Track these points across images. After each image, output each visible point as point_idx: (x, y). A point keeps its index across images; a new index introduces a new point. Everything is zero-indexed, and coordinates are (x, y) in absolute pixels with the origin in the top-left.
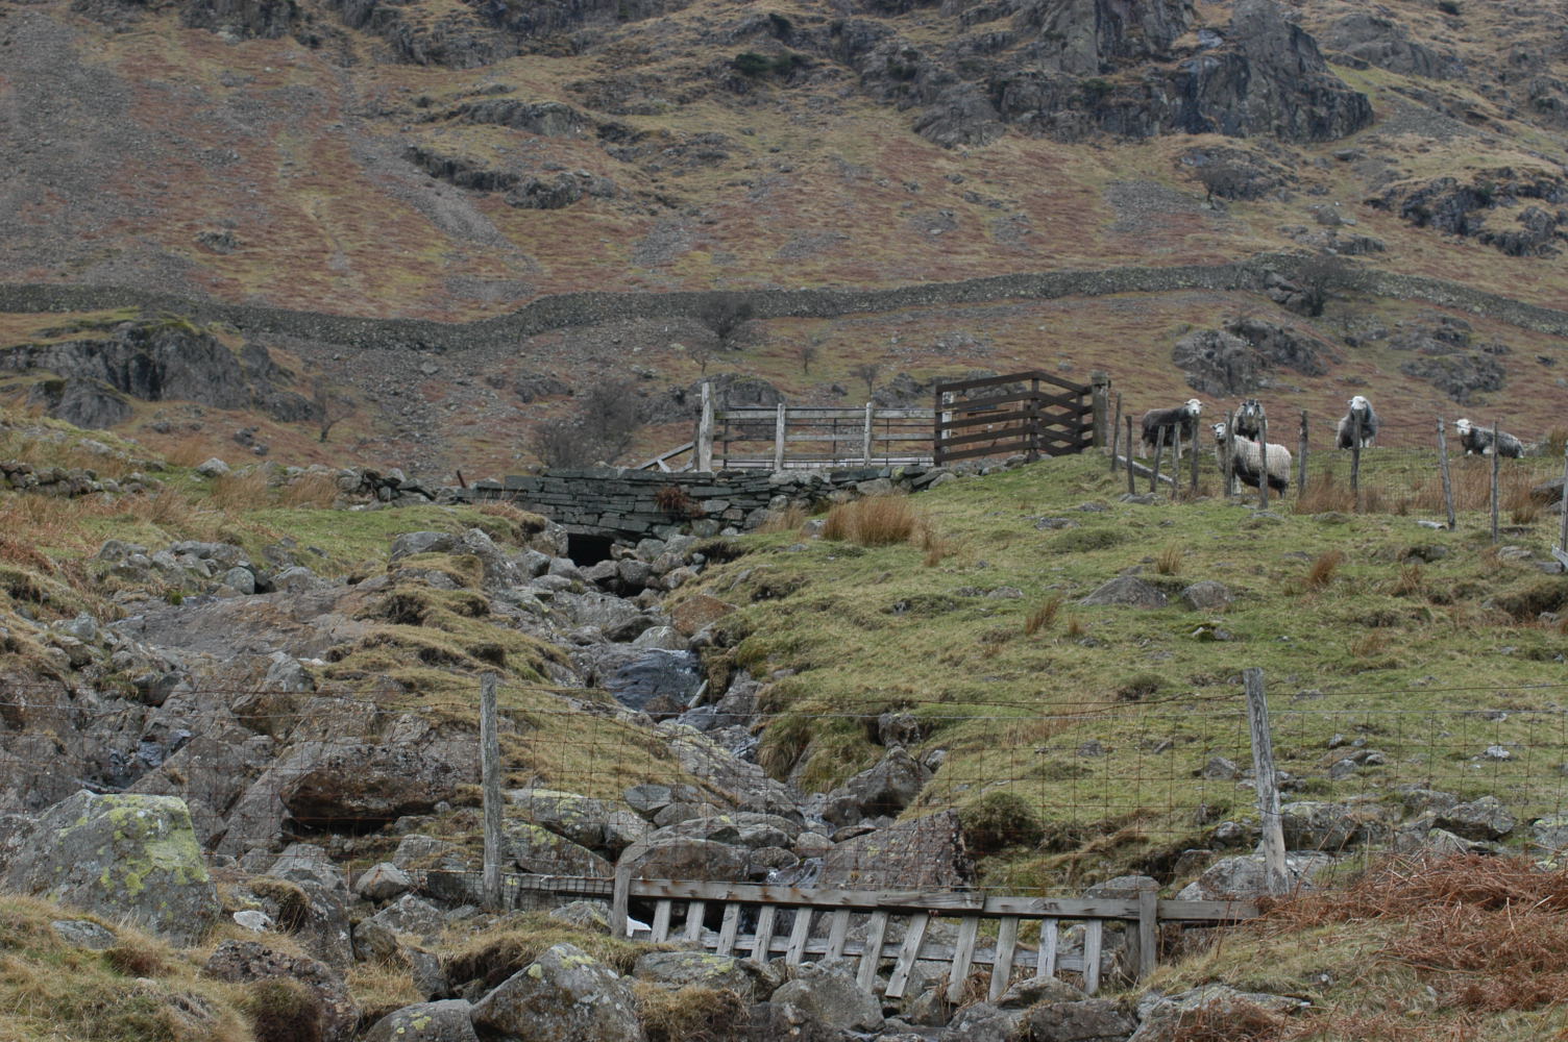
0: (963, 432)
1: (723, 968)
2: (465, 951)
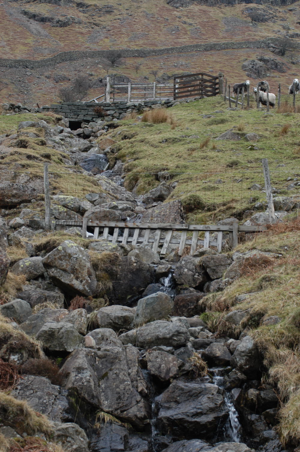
0: (182, 90)
1: (114, 246)
2: (40, 243)
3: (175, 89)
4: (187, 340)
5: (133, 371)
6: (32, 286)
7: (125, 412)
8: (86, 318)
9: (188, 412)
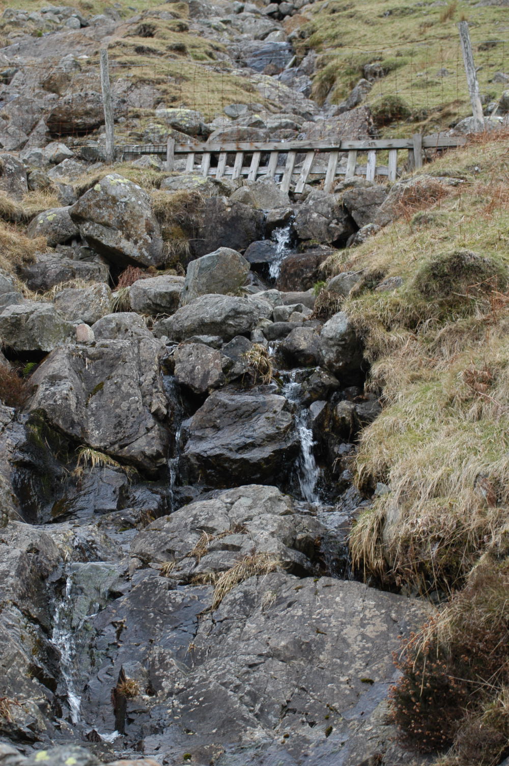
1: (202, 182)
2: (86, 183)
4: (253, 323)
5: (147, 378)
6: (56, 255)
7: (126, 448)
8: (109, 298)
9: (230, 444)
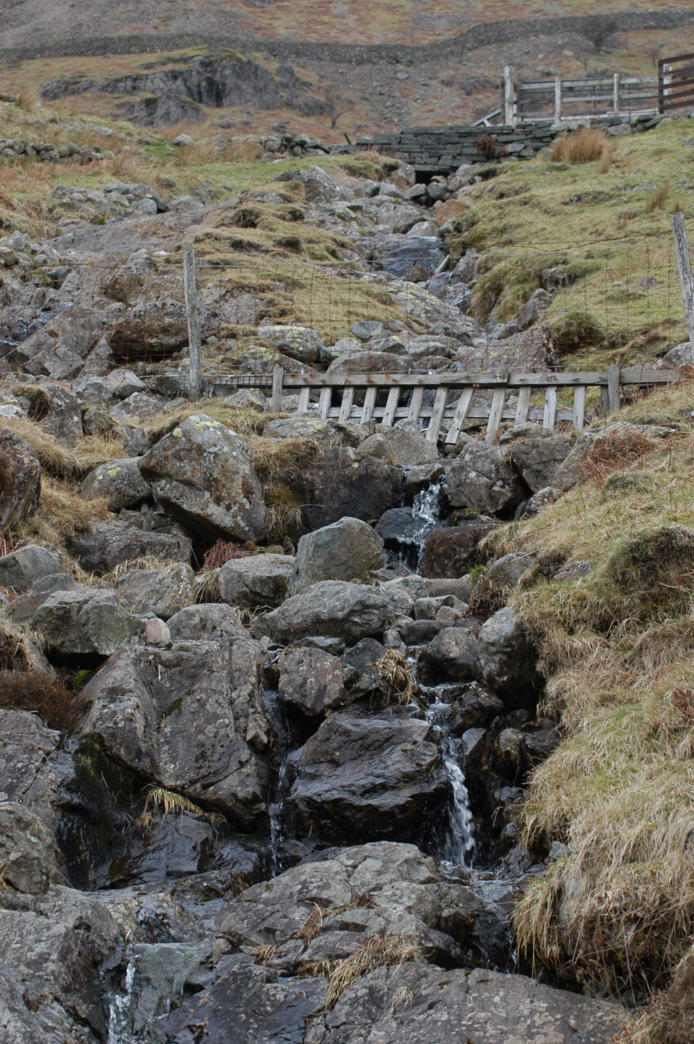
0: (678, 90)
1: (320, 427)
2: (162, 426)
3: (662, 87)
4: (387, 621)
5: (242, 693)
6: (120, 523)
7: (212, 788)
8: (191, 584)
9: (354, 785)
